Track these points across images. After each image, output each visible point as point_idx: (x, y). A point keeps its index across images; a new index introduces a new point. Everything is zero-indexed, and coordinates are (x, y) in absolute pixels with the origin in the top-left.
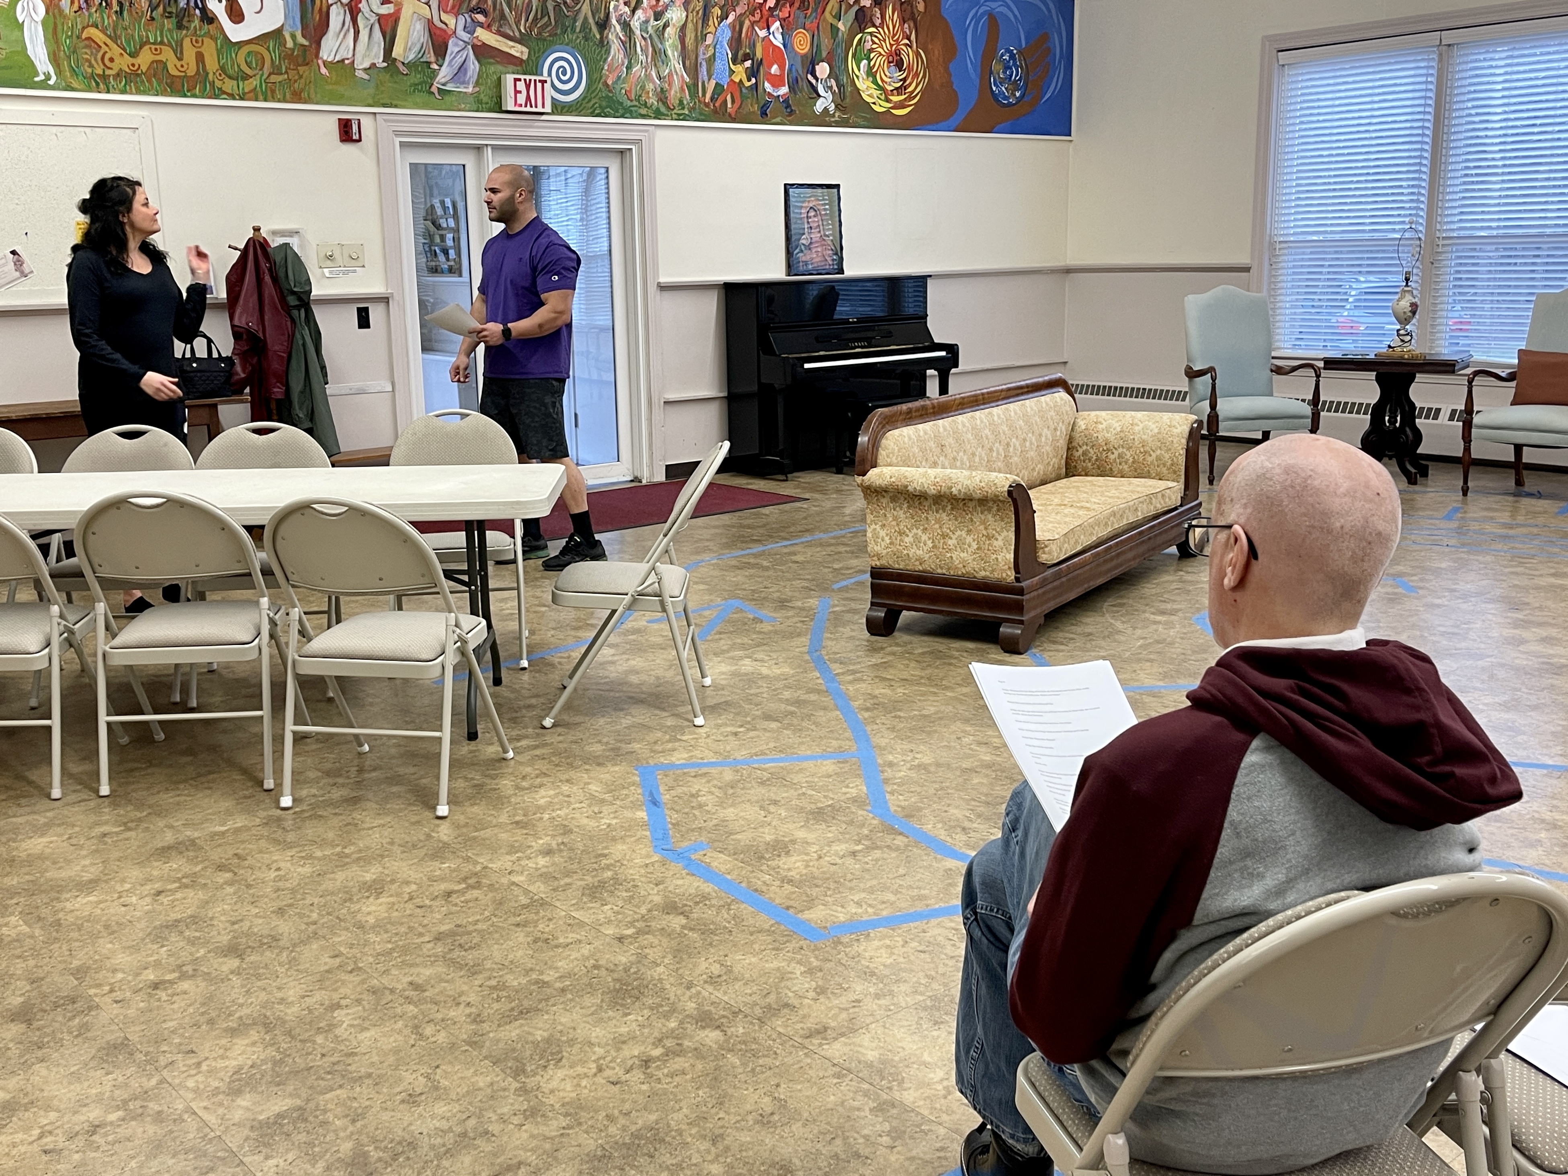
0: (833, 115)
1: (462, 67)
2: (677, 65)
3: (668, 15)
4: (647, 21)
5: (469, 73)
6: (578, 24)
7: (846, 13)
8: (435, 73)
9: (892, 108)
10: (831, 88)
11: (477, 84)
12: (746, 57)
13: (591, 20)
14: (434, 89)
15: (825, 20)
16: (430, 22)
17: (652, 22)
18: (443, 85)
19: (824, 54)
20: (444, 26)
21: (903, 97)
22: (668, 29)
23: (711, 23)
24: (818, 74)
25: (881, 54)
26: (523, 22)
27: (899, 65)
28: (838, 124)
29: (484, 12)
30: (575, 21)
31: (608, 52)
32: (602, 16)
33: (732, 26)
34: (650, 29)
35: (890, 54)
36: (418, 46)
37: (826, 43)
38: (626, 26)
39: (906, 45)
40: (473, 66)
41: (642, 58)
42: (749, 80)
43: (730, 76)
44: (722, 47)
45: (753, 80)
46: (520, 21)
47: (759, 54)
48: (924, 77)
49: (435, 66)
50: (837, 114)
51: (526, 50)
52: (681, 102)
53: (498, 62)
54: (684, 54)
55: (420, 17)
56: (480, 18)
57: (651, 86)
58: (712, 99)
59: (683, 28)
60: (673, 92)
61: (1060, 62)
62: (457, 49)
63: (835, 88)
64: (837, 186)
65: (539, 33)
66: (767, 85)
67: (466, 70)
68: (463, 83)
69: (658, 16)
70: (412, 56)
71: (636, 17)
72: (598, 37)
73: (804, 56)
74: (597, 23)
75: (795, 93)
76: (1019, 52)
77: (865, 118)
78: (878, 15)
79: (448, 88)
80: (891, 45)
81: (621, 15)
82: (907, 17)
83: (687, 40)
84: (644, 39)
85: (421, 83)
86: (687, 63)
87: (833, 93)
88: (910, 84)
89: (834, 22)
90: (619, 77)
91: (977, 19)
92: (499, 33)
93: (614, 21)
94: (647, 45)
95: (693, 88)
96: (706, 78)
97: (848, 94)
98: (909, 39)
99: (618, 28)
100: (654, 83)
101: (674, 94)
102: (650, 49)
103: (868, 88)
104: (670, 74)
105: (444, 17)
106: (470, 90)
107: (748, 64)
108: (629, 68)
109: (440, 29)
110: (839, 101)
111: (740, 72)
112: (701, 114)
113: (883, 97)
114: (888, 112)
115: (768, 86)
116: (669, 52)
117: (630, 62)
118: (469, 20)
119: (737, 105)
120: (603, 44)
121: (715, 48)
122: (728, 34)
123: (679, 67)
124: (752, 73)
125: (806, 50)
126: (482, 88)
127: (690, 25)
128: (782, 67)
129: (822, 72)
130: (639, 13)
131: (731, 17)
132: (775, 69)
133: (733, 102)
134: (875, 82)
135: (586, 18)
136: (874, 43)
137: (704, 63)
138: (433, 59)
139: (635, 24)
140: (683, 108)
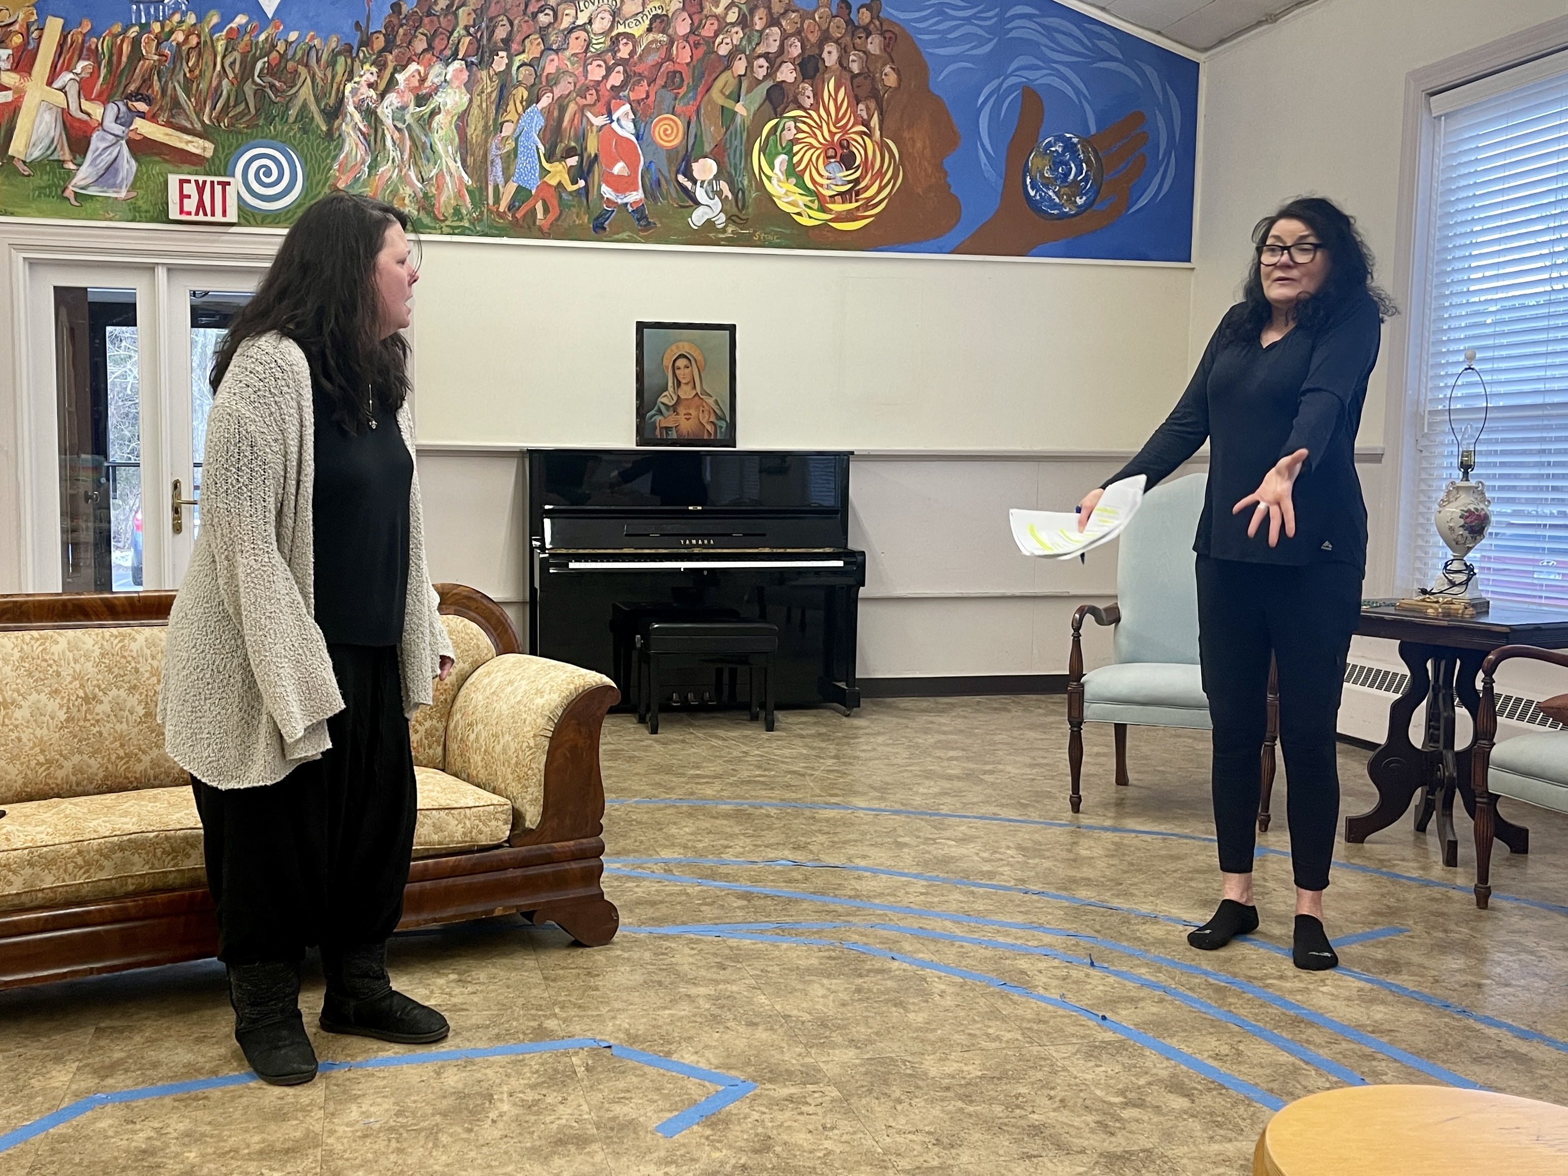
0: (724, 230)
1: (112, 167)
2: (451, 164)
3: (438, 99)
4: (403, 108)
5: (122, 174)
6: (293, 112)
7: (749, 91)
8: (70, 175)
9: (831, 220)
10: (719, 193)
11: (133, 187)
12: (570, 152)
13: (313, 107)
14: (69, 193)
15: (711, 101)
16: (65, 113)
17: (412, 108)
18: (82, 188)
19: (707, 148)
20: (85, 117)
21: (854, 205)
22: (437, 118)
23: (511, 107)
24: (695, 174)
25: (812, 146)
26: (207, 110)
27: (847, 161)
28: (731, 242)
29: (148, 100)
30: (288, 109)
31: (340, 147)
32: (332, 102)
33: (547, 112)
34: (408, 117)
35: (830, 145)
36: (47, 142)
37: (712, 133)
38: (370, 114)
39: (861, 133)
40: (128, 166)
41: (393, 153)
42: (574, 182)
43: (542, 177)
44: (528, 138)
45: (582, 183)
46: (202, 111)
47: (592, 147)
48: (895, 177)
49: (71, 166)
50: (730, 230)
51: (210, 146)
52: (457, 211)
53: (167, 161)
54: (464, 148)
55: (50, 107)
56: (142, 106)
57: (408, 190)
58: (511, 207)
59: (463, 117)
60: (443, 199)
61: (1167, 153)
62: (103, 145)
63: (727, 192)
64: (732, 329)
65: (231, 125)
66: (605, 189)
67: (117, 171)
68: (114, 185)
69: (421, 101)
70: (36, 153)
71: (386, 102)
72: (324, 128)
73: (671, 153)
74: (323, 111)
75: (655, 199)
76: (1085, 141)
77: (781, 235)
78: (809, 92)
79: (92, 191)
80: (832, 134)
81: (363, 100)
82: (862, 93)
83: (470, 131)
84: (399, 130)
85: (49, 187)
86: (470, 160)
87: (724, 200)
88: (867, 188)
89: (729, 104)
90: (356, 180)
91: (999, 96)
92: (169, 124)
93: (351, 108)
94: (402, 139)
95: (478, 194)
96: (501, 181)
97: (750, 201)
98: (866, 124)
99: (357, 117)
100: (412, 185)
101: (446, 199)
102: (408, 143)
103: (787, 193)
104: (440, 175)
105: (86, 105)
106: (123, 194)
107: (573, 161)
108: (373, 167)
109: (79, 120)
110: (735, 210)
111: (558, 173)
112: (491, 227)
113: (816, 205)
114: (825, 225)
115: (607, 192)
116: (439, 147)
117: (375, 160)
118: (123, 108)
119: (552, 216)
120: (333, 138)
121: (517, 140)
122: (539, 122)
123: (456, 167)
124: (581, 172)
125: (676, 142)
126: (141, 192)
127: (475, 111)
128: (632, 165)
129: (704, 170)
130: (392, 98)
131: (545, 101)
132: (619, 168)
133: (546, 211)
134: (801, 184)
135: (305, 106)
136: (799, 131)
137: (498, 161)
138: (67, 156)
139: (385, 112)
140: (461, 220)
